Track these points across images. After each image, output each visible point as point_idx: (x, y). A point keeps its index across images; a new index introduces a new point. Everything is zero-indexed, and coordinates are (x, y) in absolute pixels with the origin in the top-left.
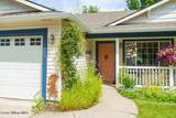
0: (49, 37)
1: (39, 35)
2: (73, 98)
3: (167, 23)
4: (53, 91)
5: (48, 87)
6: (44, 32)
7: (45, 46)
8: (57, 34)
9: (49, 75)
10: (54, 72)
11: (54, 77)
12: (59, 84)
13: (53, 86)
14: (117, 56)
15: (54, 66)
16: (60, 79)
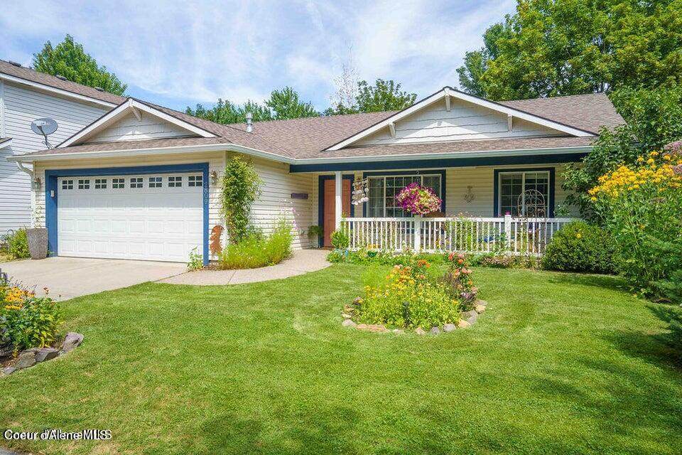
0: (211, 176)
1: (198, 172)
2: (242, 253)
3: (418, 146)
4: (217, 247)
5: (210, 242)
6: (204, 167)
7: (207, 186)
8: (220, 170)
9: (211, 227)
10: (218, 222)
11: (218, 229)
12: (225, 238)
13: (217, 240)
14: (338, 200)
15: (217, 216)
16: (226, 231)
